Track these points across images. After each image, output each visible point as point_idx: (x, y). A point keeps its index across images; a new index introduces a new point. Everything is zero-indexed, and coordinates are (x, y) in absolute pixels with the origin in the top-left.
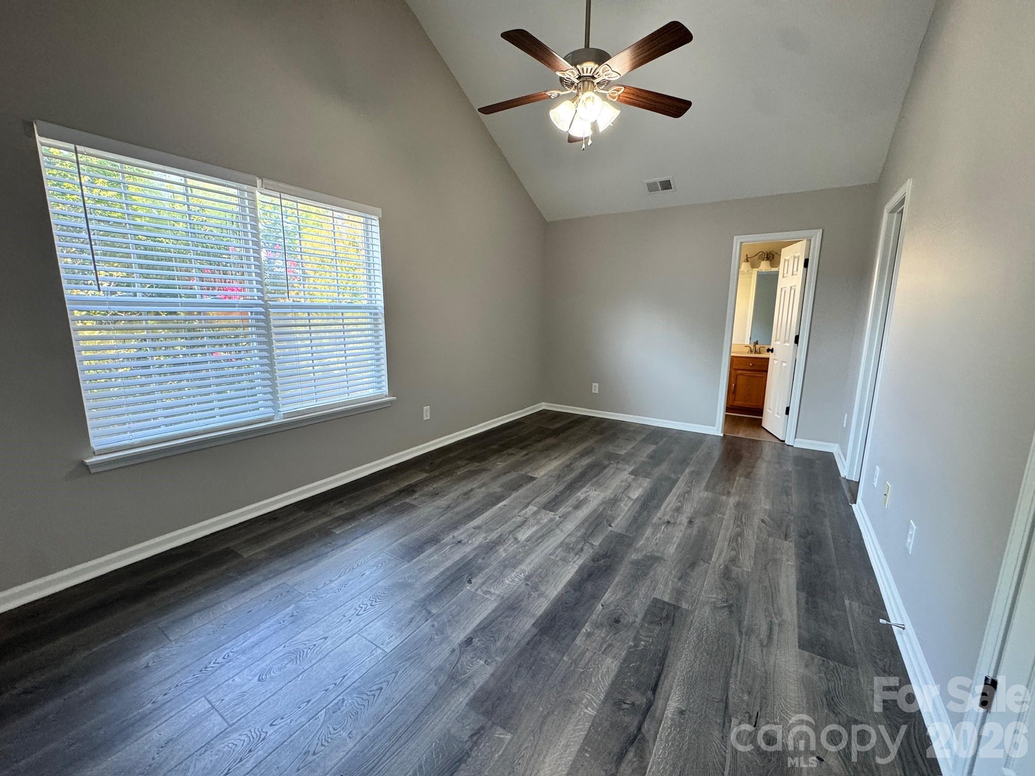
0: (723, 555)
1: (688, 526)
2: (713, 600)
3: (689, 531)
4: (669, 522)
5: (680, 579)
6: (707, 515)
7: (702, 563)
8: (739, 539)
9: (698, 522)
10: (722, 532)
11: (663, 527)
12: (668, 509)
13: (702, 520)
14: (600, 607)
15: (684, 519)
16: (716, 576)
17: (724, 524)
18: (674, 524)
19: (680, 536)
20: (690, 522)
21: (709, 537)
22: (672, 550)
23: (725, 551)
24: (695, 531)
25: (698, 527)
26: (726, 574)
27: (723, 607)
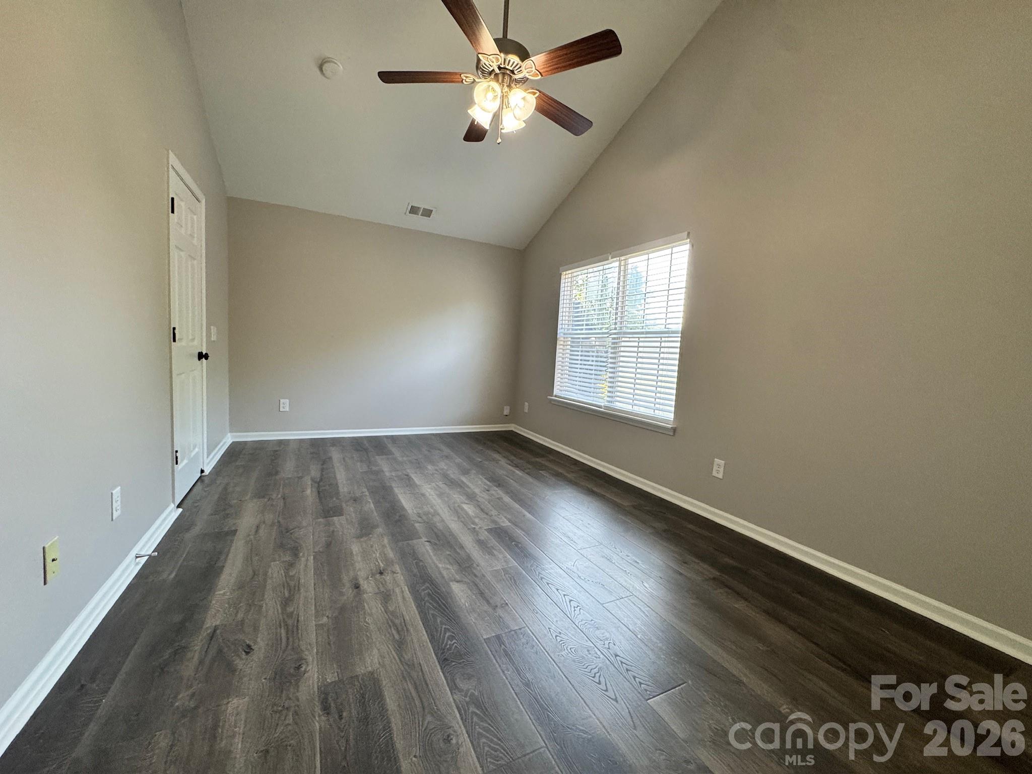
0: (302, 566)
1: (357, 579)
2: (302, 530)
3: (352, 574)
4: (381, 573)
5: (333, 531)
6: (343, 609)
7: (321, 549)
8: (287, 594)
9: (348, 592)
10: (312, 593)
11: (382, 565)
12: (397, 590)
13: (345, 598)
14: (370, 501)
15: (369, 587)
16: (304, 545)
17: (313, 608)
18: (373, 575)
19: (357, 564)
20: (357, 587)
21: (325, 577)
22: (355, 548)
23: (302, 571)
24: (345, 579)
25: (344, 585)
26: (295, 552)
27: (293, 529)
